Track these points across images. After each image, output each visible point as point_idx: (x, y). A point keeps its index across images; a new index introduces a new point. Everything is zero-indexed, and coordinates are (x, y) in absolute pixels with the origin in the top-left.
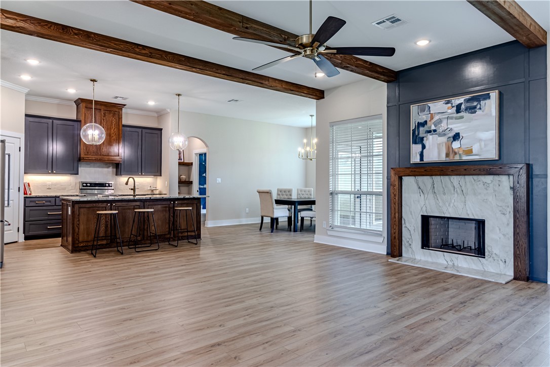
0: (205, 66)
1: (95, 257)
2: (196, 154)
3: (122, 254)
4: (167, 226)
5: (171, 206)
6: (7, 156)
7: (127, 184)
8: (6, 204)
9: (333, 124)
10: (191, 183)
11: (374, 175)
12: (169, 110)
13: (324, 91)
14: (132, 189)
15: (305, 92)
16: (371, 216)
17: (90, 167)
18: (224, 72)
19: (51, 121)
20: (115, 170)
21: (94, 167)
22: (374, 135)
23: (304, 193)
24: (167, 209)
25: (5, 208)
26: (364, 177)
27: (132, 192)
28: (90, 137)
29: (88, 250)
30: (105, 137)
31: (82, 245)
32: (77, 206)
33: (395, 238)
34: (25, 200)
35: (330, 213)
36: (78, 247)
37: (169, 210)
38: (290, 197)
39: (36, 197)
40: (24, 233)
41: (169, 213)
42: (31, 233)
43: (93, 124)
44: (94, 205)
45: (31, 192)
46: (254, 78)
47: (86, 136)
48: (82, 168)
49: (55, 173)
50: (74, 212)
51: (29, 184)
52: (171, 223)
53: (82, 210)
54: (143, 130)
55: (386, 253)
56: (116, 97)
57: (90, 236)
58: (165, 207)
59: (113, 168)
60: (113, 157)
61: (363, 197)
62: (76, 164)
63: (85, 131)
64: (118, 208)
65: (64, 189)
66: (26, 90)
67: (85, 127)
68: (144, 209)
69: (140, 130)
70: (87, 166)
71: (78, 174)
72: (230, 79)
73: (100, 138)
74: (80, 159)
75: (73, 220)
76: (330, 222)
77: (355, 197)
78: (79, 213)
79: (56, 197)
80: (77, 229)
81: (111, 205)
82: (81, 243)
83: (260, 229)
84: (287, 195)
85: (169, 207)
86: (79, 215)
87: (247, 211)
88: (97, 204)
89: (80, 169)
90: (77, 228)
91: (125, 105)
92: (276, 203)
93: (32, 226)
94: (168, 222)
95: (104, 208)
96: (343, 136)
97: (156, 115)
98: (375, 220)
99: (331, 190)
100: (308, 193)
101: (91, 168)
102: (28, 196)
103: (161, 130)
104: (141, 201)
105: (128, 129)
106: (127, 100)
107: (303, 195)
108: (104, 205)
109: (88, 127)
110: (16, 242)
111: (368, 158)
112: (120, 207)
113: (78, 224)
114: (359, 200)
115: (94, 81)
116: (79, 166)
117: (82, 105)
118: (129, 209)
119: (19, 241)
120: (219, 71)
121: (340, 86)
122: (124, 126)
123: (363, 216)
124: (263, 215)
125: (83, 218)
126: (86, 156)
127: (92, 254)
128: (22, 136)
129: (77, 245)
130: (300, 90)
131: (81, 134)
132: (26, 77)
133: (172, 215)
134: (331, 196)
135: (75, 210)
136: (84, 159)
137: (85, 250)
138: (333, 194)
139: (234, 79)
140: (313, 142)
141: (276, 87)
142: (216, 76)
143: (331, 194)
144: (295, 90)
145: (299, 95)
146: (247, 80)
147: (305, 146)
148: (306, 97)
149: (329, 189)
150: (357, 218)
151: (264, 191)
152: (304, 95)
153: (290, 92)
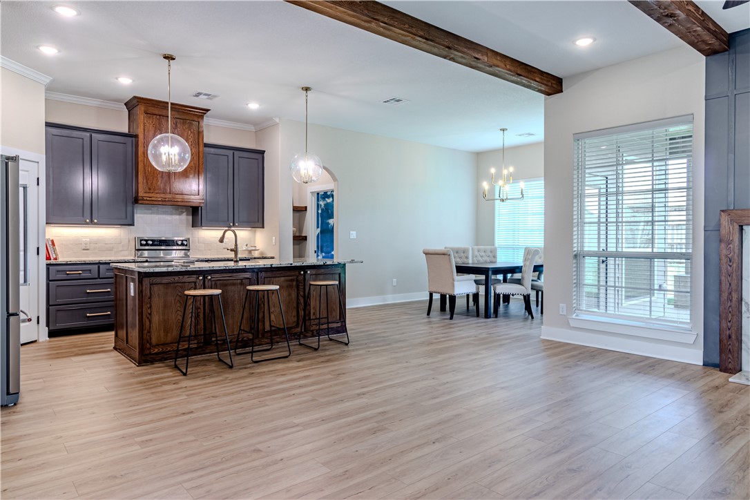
0: (393, 18)
1: (185, 374)
2: (312, 193)
3: (231, 367)
4: (294, 313)
5: (301, 278)
6: (21, 190)
7: (221, 240)
8: (22, 281)
9: (578, 137)
10: (305, 238)
11: (624, 224)
12: (277, 120)
13: (561, 79)
14: (232, 250)
15: (538, 79)
16: (620, 293)
17: (151, 214)
18: (422, 33)
19: (88, 134)
20: (191, 217)
21: (158, 214)
22: (624, 159)
23: (483, 254)
24: (295, 283)
25: (21, 287)
26: (612, 228)
27: (232, 255)
28: (164, 158)
29: (166, 359)
30: (189, 159)
31: (156, 350)
32: (146, 281)
33: (730, 337)
34: (48, 270)
35: (575, 289)
36: (150, 354)
37: (298, 286)
38: (465, 260)
39: (66, 264)
40: (48, 325)
41: (298, 290)
42: (60, 326)
43: (170, 135)
44: (176, 278)
45: (56, 255)
46: (466, 48)
47: (158, 156)
48: (138, 215)
49: (96, 224)
50: (142, 291)
51: (52, 241)
52: (302, 307)
53: (155, 288)
54: (236, 152)
55: (702, 364)
56: (198, 95)
57: (169, 335)
58: (292, 280)
59: (187, 215)
60: (186, 197)
61: (611, 261)
62: (129, 208)
63: (155, 147)
64: (216, 284)
65: (111, 249)
66: (47, 80)
67: (155, 141)
68: (258, 284)
69: (231, 152)
70: (146, 211)
71: (133, 225)
72: (425, 46)
73: (182, 159)
74: (136, 201)
75: (141, 307)
76: (574, 305)
77: (599, 261)
78: (151, 293)
79: (99, 263)
80: (148, 323)
81: (205, 278)
82: (155, 346)
83: (428, 314)
84: (460, 258)
85: (297, 280)
86: (150, 298)
87: (395, 284)
88: (181, 277)
89: (137, 216)
90: (147, 321)
91: (208, 110)
92: (458, 272)
93: (60, 314)
94: (295, 306)
95: (193, 284)
96: (594, 158)
97: (252, 128)
98: (625, 299)
99: (575, 249)
100: (490, 254)
101: (153, 215)
102: (52, 261)
103: (263, 152)
104: (254, 272)
105: (212, 150)
106: (215, 100)
107: (482, 257)
108: (193, 278)
109: (162, 139)
110: (35, 341)
111: (653, 194)
112: (218, 282)
113: (150, 314)
114: (603, 266)
115: (169, 58)
116: (135, 211)
117: (140, 110)
118: (234, 284)
119: (40, 341)
120: (414, 30)
121: (598, 69)
122: (206, 145)
123: (611, 291)
124: (433, 290)
125: (157, 302)
126: (147, 195)
127: (176, 367)
128: (42, 158)
129: (148, 352)
130: (530, 76)
131: (149, 152)
132: (49, 50)
133: (302, 293)
134: (575, 261)
135: (144, 288)
136: (143, 200)
137: (162, 360)
138: (579, 257)
139: (435, 47)
140: (505, 172)
141: (498, 66)
142: (406, 41)
143: (576, 256)
144: (523, 74)
145: (524, 85)
146: (456, 50)
147: (493, 180)
148: (533, 89)
149: (573, 248)
150: (602, 296)
151: (437, 252)
152: (534, 84)
153: (514, 78)
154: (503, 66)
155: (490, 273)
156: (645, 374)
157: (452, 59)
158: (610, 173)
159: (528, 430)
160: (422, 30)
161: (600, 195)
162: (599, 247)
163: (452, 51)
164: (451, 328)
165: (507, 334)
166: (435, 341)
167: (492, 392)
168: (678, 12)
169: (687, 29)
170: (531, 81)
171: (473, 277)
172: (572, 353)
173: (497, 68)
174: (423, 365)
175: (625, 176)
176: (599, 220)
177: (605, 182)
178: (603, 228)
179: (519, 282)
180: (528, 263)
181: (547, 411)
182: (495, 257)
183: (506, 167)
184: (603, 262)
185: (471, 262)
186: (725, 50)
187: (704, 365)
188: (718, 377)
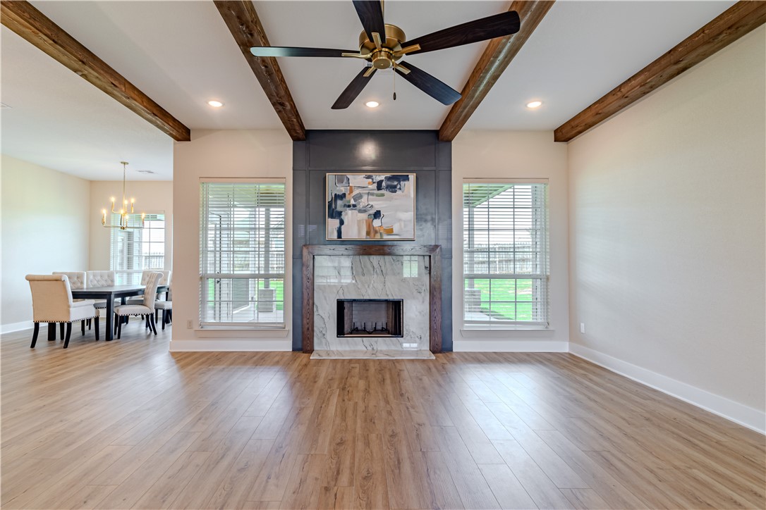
9: (203, 180)
13: (190, 131)
15: (171, 124)
16: (228, 306)
18: (49, 33)
23: (99, 278)
26: (224, 255)
33: (308, 329)
35: (201, 306)
38: (80, 286)
46: (103, 70)
61: (224, 281)
72: (51, 49)
76: (200, 319)
77: (215, 282)
83: (32, 346)
92: (74, 298)
99: (201, 273)
100: (106, 278)
107: (98, 282)
114: (218, 285)
120: (37, 24)
123: (223, 305)
124: (37, 320)
130: (163, 119)
134: (200, 283)
138: (203, 278)
139: (64, 54)
140: (126, 202)
141: (135, 100)
142: (23, 32)
143: (201, 278)
144: (158, 115)
145: (158, 126)
146: (90, 67)
147: (113, 208)
148: (166, 131)
149: (199, 271)
150: (217, 309)
151: (45, 278)
152: (167, 127)
153: (150, 117)
154: (140, 101)
155: (112, 296)
156: (261, 365)
157: (84, 76)
158: (223, 213)
159: (189, 445)
160: (48, 29)
161: (216, 230)
162: (215, 271)
163: (86, 67)
164: (66, 358)
165: (136, 354)
166: (50, 376)
167: (139, 417)
168: (287, 103)
169: (289, 117)
170: (165, 124)
171: (93, 301)
172: (201, 361)
173: (135, 102)
174: (41, 408)
175: (235, 216)
176: (215, 249)
177: (219, 219)
178: (218, 255)
179: (141, 303)
180: (151, 286)
181: (200, 419)
182: (113, 281)
183: (128, 198)
184: (218, 282)
185: (85, 288)
186: (304, 140)
187: (293, 350)
188: (303, 357)
